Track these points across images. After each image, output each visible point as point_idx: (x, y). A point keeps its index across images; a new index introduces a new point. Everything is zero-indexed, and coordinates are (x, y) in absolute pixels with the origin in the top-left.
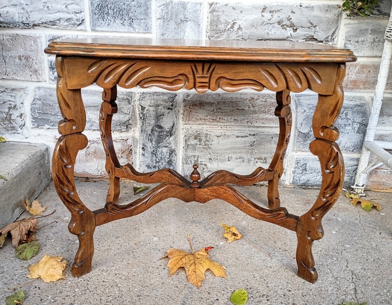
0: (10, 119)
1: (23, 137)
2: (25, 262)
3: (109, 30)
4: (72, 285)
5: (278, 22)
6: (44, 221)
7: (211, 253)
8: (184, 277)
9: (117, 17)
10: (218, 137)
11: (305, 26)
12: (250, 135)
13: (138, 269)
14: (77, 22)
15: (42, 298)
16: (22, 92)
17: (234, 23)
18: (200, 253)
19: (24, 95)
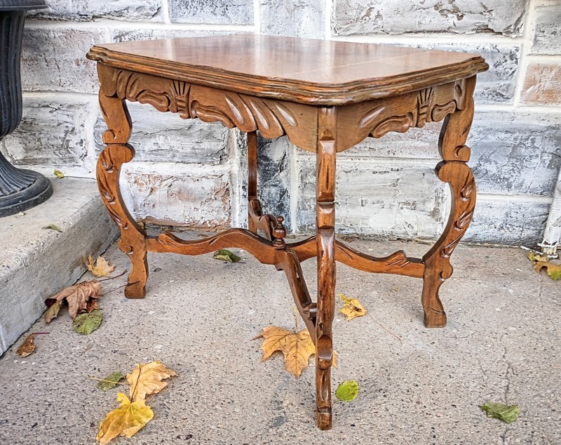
0: (68, 147)
1: (85, 171)
2: (84, 337)
3: (195, 22)
5: (435, 6)
6: (111, 284)
8: (281, 364)
9: (205, 3)
10: (346, 172)
11: (474, 11)
12: (392, 170)
13: (224, 351)
14: (150, 12)
16: (82, 110)
17: (371, 9)
18: (306, 333)
19: (85, 114)
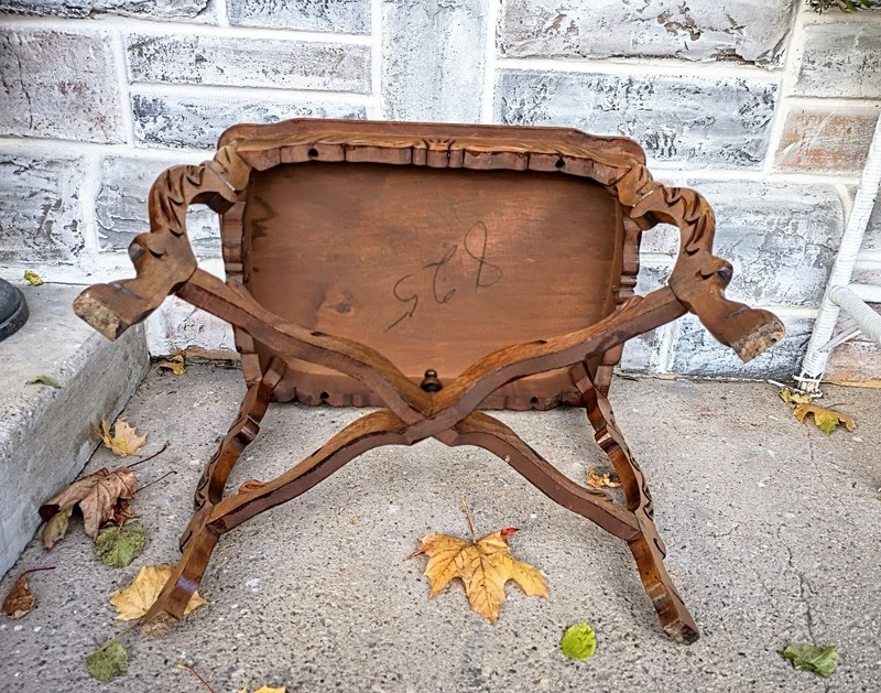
0: (49, 232)
1: (80, 272)
2: (118, 571)
3: (272, 25)
4: (227, 624)
5: (659, 16)
6: (146, 469)
7: (512, 540)
8: (461, 599)
11: (716, 26)
13: (365, 583)
14: (195, 6)
15: (168, 657)
16: (72, 170)
17: (561, 17)
18: (491, 542)
19: (78, 177)
